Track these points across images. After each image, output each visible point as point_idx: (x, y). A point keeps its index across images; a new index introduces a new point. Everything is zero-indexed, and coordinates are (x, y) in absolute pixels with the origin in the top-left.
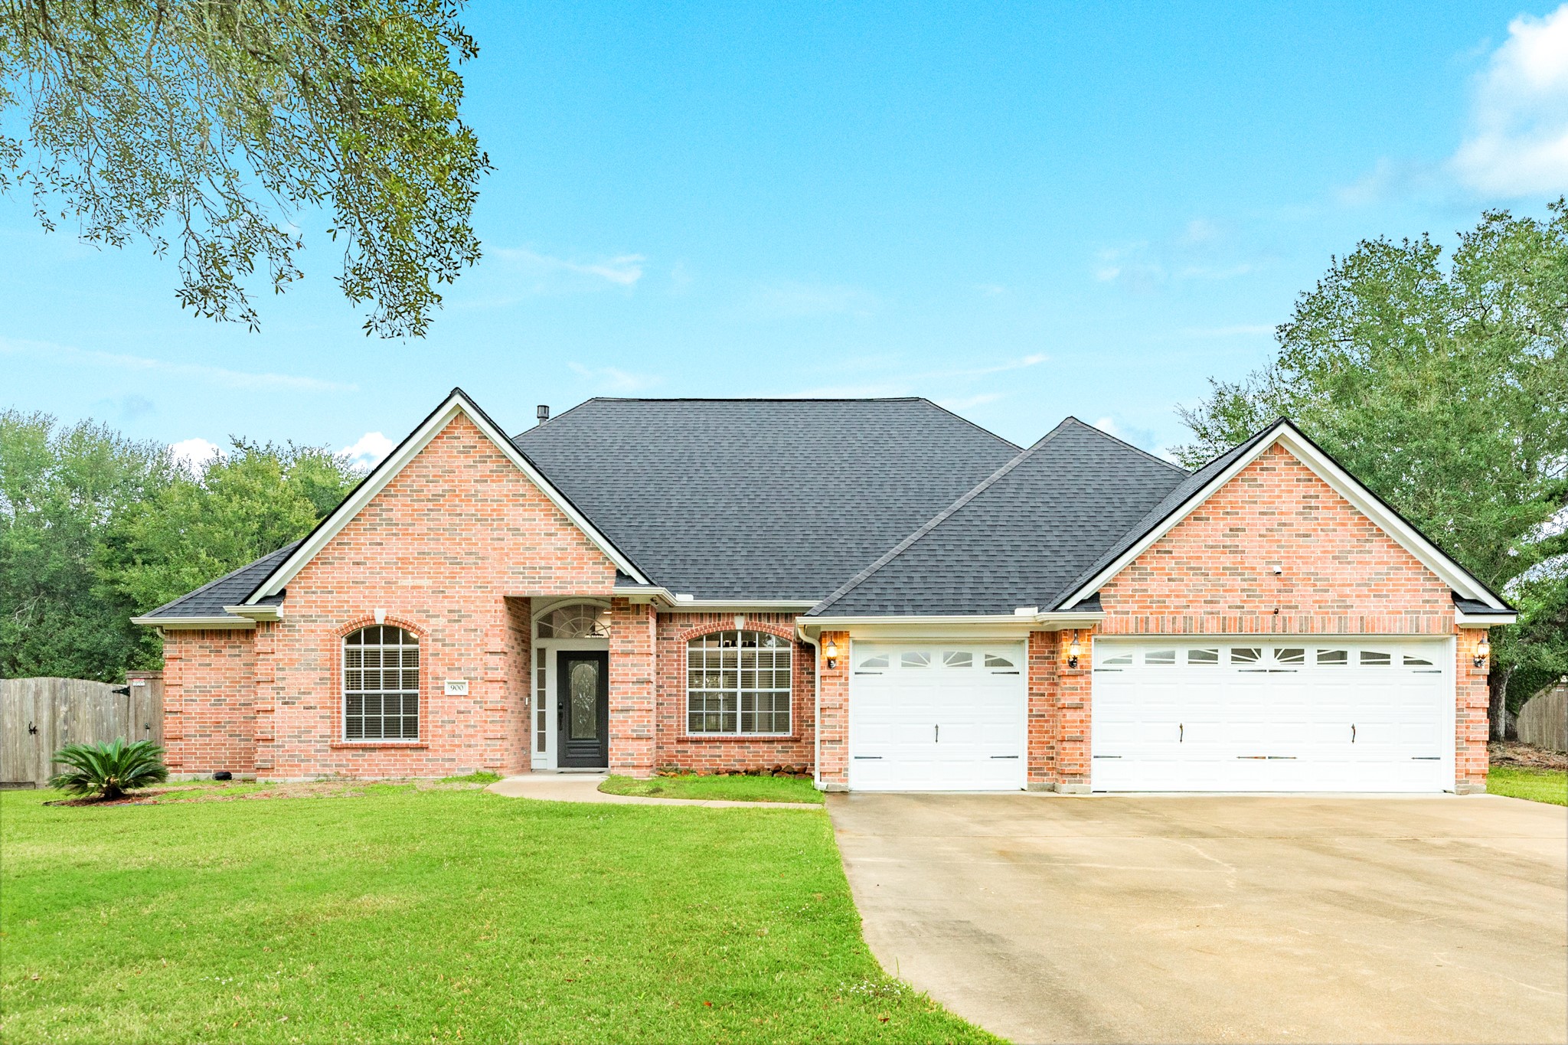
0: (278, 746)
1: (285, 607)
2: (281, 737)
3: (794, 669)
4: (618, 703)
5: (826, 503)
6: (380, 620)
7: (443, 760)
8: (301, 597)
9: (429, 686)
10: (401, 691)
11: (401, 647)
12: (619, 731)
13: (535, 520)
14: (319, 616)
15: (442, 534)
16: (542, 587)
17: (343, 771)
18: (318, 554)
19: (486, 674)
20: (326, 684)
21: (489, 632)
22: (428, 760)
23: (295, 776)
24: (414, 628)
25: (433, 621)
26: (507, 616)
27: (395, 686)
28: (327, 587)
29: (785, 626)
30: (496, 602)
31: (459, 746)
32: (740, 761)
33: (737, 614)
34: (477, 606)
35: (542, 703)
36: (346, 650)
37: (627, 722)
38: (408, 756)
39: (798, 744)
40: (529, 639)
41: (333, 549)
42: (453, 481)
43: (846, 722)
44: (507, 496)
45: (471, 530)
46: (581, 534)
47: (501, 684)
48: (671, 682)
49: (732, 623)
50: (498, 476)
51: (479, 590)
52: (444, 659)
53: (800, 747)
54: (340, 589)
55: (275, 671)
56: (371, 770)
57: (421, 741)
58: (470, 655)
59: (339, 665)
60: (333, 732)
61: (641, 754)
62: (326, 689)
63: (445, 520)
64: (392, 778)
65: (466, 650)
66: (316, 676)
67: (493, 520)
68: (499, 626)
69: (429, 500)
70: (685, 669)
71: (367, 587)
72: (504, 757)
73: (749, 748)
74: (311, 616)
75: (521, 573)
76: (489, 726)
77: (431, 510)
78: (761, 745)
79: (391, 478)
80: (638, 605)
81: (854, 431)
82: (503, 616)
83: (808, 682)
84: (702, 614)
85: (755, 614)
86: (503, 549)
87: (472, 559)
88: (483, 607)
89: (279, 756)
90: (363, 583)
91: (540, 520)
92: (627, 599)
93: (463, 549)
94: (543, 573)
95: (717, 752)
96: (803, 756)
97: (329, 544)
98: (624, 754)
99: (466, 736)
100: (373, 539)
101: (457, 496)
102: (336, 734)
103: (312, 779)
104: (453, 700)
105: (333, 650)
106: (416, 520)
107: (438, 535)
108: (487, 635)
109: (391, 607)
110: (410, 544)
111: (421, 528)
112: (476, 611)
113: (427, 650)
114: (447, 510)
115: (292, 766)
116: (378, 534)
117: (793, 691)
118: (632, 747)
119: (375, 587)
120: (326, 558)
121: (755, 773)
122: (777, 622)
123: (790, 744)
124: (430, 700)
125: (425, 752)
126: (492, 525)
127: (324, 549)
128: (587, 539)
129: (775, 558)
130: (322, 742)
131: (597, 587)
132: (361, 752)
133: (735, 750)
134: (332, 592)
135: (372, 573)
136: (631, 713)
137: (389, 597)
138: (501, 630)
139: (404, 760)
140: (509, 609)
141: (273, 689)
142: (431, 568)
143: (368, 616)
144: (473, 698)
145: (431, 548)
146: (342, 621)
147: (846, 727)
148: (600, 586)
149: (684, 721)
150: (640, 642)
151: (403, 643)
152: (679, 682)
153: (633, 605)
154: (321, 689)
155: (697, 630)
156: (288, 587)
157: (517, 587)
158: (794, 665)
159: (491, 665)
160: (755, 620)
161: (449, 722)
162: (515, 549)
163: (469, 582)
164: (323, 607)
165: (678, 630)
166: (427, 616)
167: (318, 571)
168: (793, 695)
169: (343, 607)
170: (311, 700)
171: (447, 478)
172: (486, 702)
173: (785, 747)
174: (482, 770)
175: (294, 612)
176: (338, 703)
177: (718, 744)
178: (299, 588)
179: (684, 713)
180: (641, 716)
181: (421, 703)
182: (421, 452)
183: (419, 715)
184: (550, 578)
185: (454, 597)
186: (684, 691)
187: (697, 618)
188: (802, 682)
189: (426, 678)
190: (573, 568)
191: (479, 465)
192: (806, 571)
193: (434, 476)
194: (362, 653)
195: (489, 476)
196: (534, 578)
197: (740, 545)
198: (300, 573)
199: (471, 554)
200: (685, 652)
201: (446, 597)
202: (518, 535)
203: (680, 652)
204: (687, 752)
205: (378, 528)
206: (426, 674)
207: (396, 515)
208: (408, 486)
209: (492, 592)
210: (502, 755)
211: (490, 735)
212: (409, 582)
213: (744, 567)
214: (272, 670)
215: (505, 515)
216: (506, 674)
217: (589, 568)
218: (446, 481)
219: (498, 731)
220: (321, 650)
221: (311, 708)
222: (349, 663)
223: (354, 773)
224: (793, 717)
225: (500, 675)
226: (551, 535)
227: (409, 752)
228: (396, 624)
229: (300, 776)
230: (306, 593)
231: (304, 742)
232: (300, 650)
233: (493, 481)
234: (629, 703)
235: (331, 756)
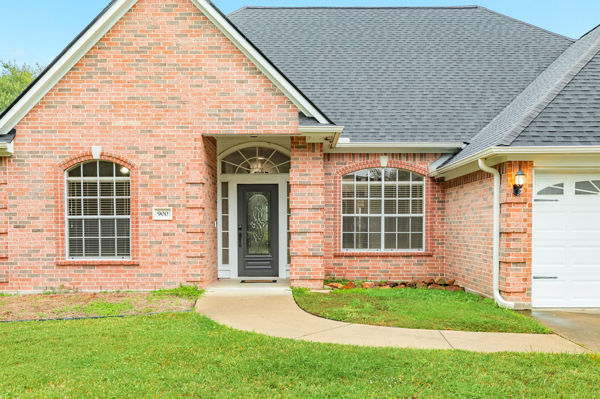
0: (11, 264)
1: (15, 144)
2: (14, 255)
3: (427, 198)
4: (297, 226)
5: (433, 72)
6: (96, 156)
7: (152, 275)
8: (29, 136)
9: (140, 212)
10: (115, 216)
11: (114, 179)
12: (298, 250)
13: (228, 69)
14: (44, 152)
15: (149, 82)
16: (235, 127)
17: (67, 285)
18: (43, 99)
19: (188, 201)
20: (52, 210)
21: (190, 166)
22: (139, 275)
23: (26, 288)
24: (125, 162)
25: (142, 156)
26: (204, 153)
27: (110, 213)
28: (51, 128)
29: (421, 164)
30: (195, 140)
31: (165, 263)
32: (384, 271)
33: (382, 154)
34: (180, 144)
35: (225, 226)
36: (68, 181)
37: (305, 242)
38: (121, 271)
39: (431, 259)
40: (216, 174)
41: (56, 94)
42: (157, 36)
43: (530, 245)
44: (204, 48)
45: (173, 78)
46: (267, 80)
47: (201, 211)
48: (329, 209)
49: (378, 162)
50: (196, 31)
51: (181, 130)
52: (151, 189)
53: (432, 261)
54: (62, 128)
55: (8, 200)
56: (90, 284)
57: (133, 259)
58: (173, 185)
59: (62, 194)
60: (58, 251)
61: (316, 269)
62: (51, 214)
63: (152, 69)
64: (109, 291)
65: (170, 181)
66: (42, 203)
67: (193, 69)
68: (199, 160)
69: (137, 52)
70: (340, 199)
71: (85, 128)
72: (204, 273)
73: (391, 261)
74: (38, 152)
75: (217, 115)
76: (190, 247)
77: (140, 61)
78: (401, 259)
79: (104, 33)
80: (314, 144)
81: (437, 26)
82: (202, 152)
83: (439, 209)
84: (353, 154)
85: (397, 154)
86: (200, 94)
87: (174, 103)
88: (185, 144)
89: (14, 272)
90: (82, 123)
91: (233, 69)
92: (304, 138)
93: (167, 94)
94: (236, 115)
95: (366, 264)
96: (435, 268)
97: (52, 90)
98: (302, 270)
99: (171, 255)
100: (89, 86)
101: (161, 48)
102: (60, 253)
103: (41, 291)
104: (160, 224)
105: (57, 181)
106: (127, 69)
107: (145, 82)
108: (188, 168)
109: (105, 144)
110: (122, 90)
111: (131, 76)
112: (178, 148)
113: (137, 181)
114: (153, 61)
115: (23, 280)
116: (94, 82)
117: (426, 216)
118: (309, 263)
119: (91, 128)
120: (49, 103)
121: (413, 285)
122: (414, 161)
123: (424, 258)
124: (140, 224)
125: (136, 268)
126: (191, 73)
127: (47, 94)
128: (274, 86)
129: (405, 111)
130: (49, 259)
131: (283, 127)
132: (82, 268)
133: (381, 263)
134: (54, 132)
135: (90, 115)
136: (308, 235)
137: (104, 136)
138: (200, 164)
139: (119, 276)
140: (205, 147)
141: (6, 214)
142: (140, 111)
143: (87, 152)
144: (177, 222)
145: (140, 94)
146: (64, 157)
147: (530, 250)
148: (285, 126)
149: (339, 240)
150: (316, 175)
151: (116, 176)
152: (335, 209)
153: (309, 144)
154: (47, 215)
155: (350, 167)
156: (17, 127)
157: (213, 127)
158: (427, 195)
159: (192, 194)
160: (397, 159)
161: (157, 243)
162: (212, 94)
163: (172, 123)
164: (48, 144)
165: (334, 167)
166: (137, 152)
167: (43, 115)
168: (427, 219)
169: (65, 144)
170: (39, 224)
171: (152, 33)
172: (188, 226)
173: (421, 261)
174: (185, 284)
175: (23, 148)
176: (62, 227)
177: (367, 258)
178: (27, 128)
179: (340, 233)
180: (316, 238)
181: (133, 227)
182: (130, 11)
183: (130, 237)
184: (242, 119)
185: (159, 136)
186: (340, 216)
187: (350, 157)
188: (434, 209)
189: (136, 205)
190: (261, 111)
191: (180, 21)
192: (434, 121)
193: (142, 31)
194: (82, 184)
195: (189, 31)
196: (228, 119)
197: (376, 102)
198: (27, 115)
199: (173, 98)
200: (340, 185)
201: (153, 136)
202: (214, 82)
203: (336, 184)
204: (342, 264)
205: (94, 76)
206: (137, 202)
207: (109, 65)
208: (119, 40)
209: (192, 131)
210: (202, 271)
211: (192, 254)
212: (121, 123)
213: (383, 118)
214: (5, 198)
215: (203, 65)
216: (204, 202)
217: (275, 111)
218: (152, 36)
219: (197, 251)
220: (47, 182)
221: (39, 231)
222: (71, 193)
223: (76, 286)
224: (427, 237)
225: (199, 202)
226: (242, 82)
227: (122, 268)
228: (111, 159)
229: (30, 289)
230: (32, 132)
231: (33, 260)
232: (28, 181)
233: (192, 36)
234: (306, 227)
235: (56, 271)
